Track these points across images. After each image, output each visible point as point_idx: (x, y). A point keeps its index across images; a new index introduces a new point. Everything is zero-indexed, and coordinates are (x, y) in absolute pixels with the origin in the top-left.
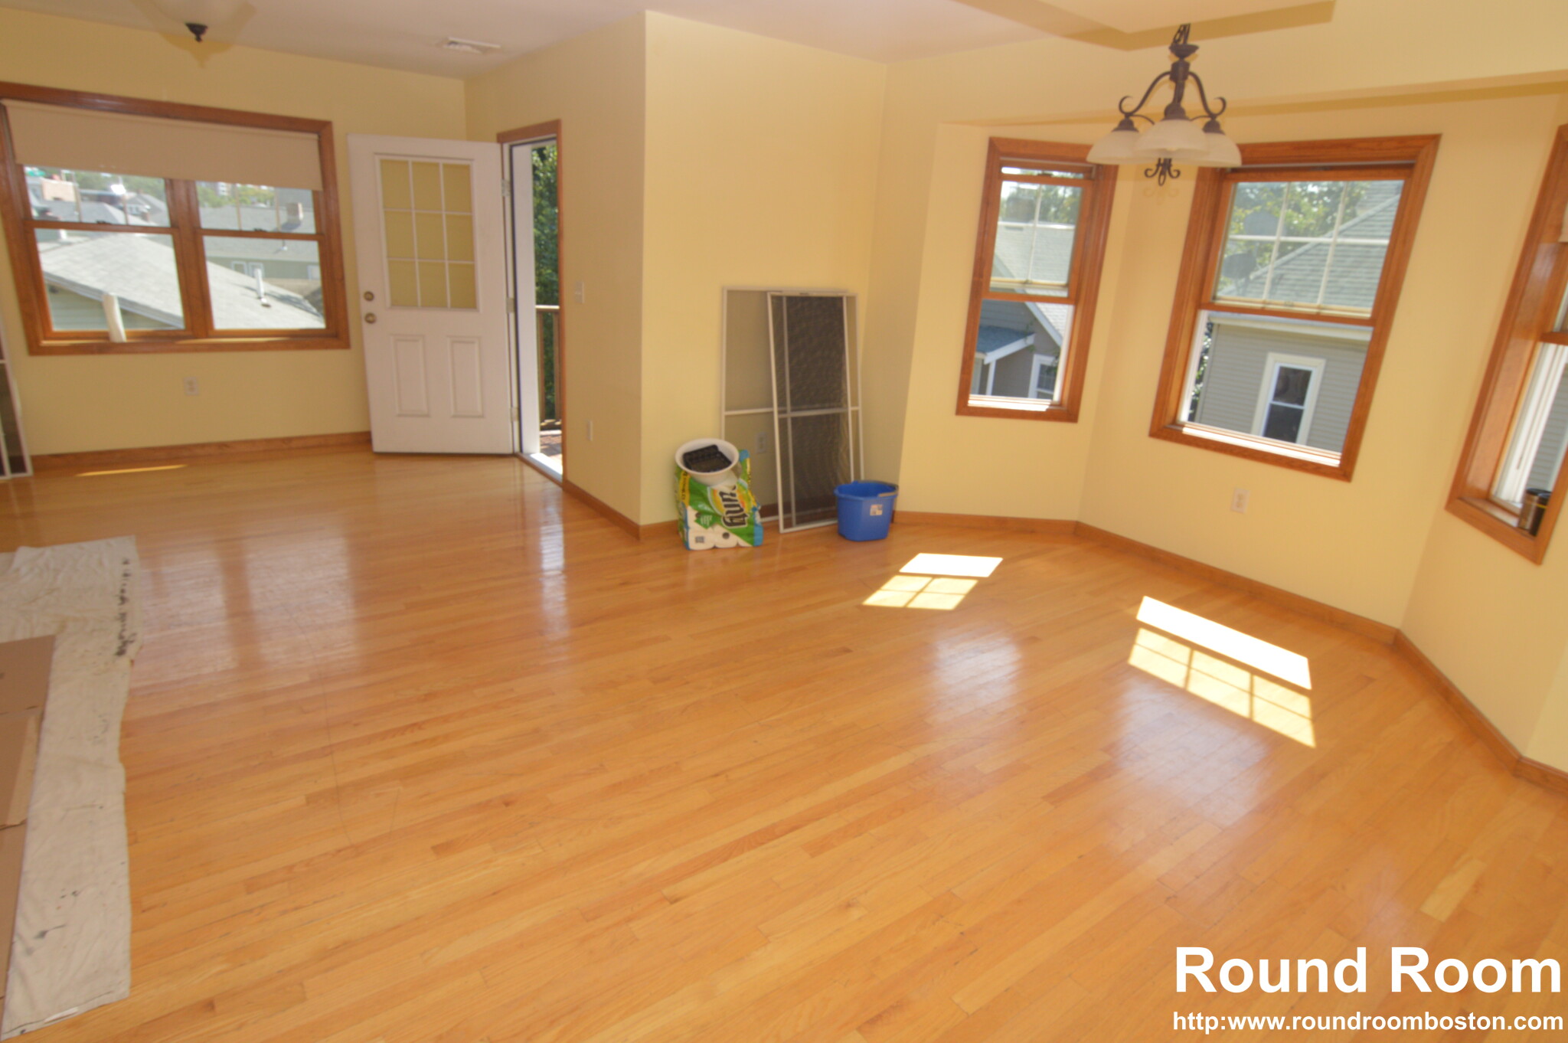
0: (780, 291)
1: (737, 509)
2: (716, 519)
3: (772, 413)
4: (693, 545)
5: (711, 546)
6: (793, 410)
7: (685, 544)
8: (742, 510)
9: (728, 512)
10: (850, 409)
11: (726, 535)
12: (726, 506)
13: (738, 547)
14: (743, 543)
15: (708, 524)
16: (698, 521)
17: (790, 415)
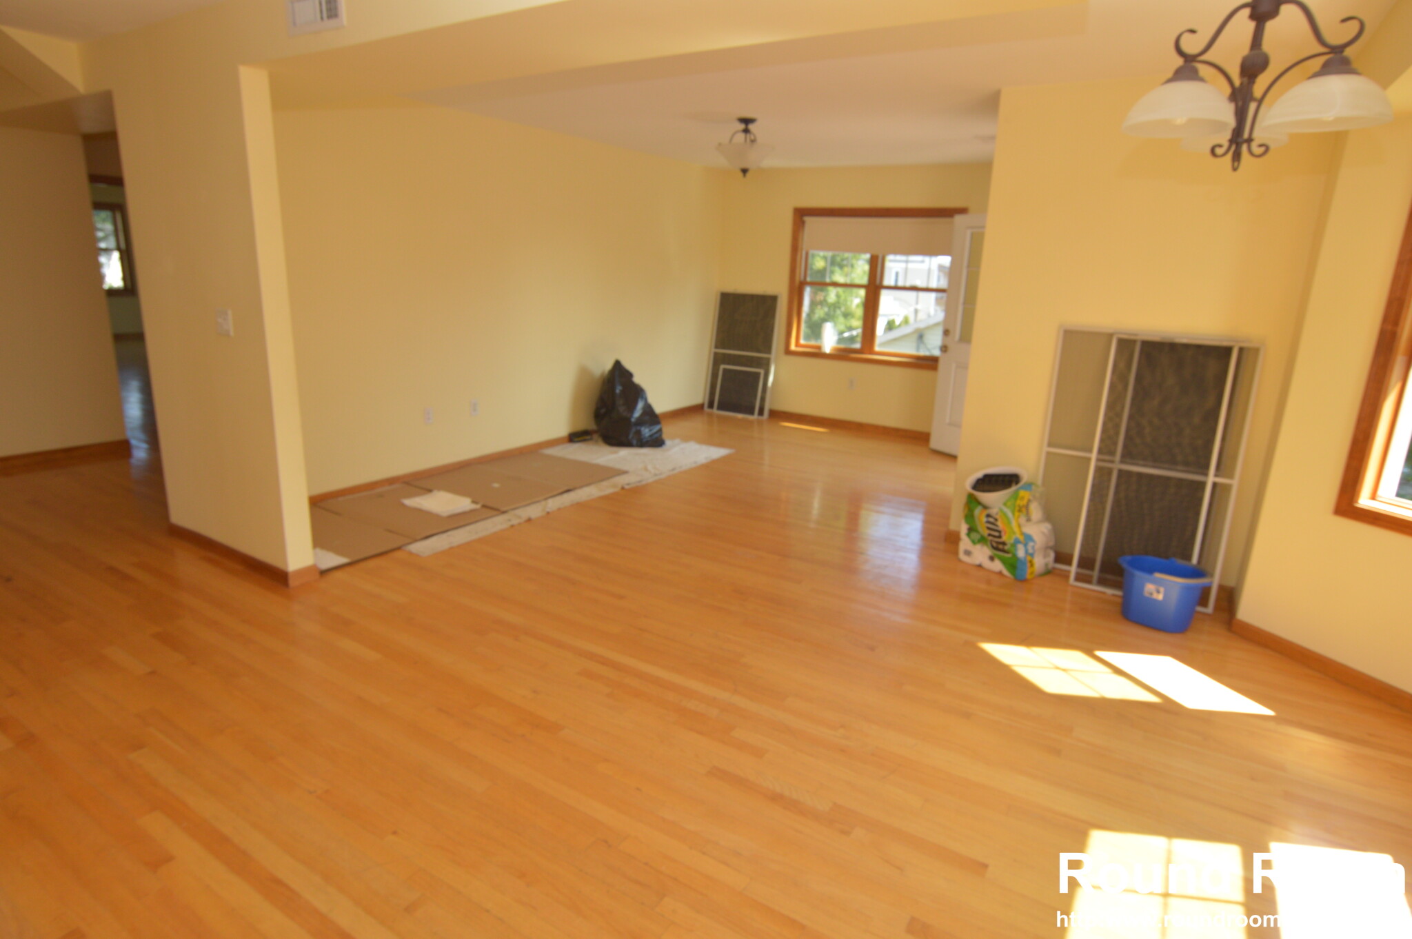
0: (1136, 335)
1: (997, 534)
2: (982, 540)
3: (1089, 459)
4: (962, 556)
5: (977, 562)
6: (1122, 462)
7: (956, 553)
8: (1000, 537)
9: (990, 535)
10: (1211, 479)
11: (992, 558)
12: (989, 528)
13: (1000, 573)
14: (1006, 572)
15: (976, 541)
16: (968, 535)
17: (1117, 465)
